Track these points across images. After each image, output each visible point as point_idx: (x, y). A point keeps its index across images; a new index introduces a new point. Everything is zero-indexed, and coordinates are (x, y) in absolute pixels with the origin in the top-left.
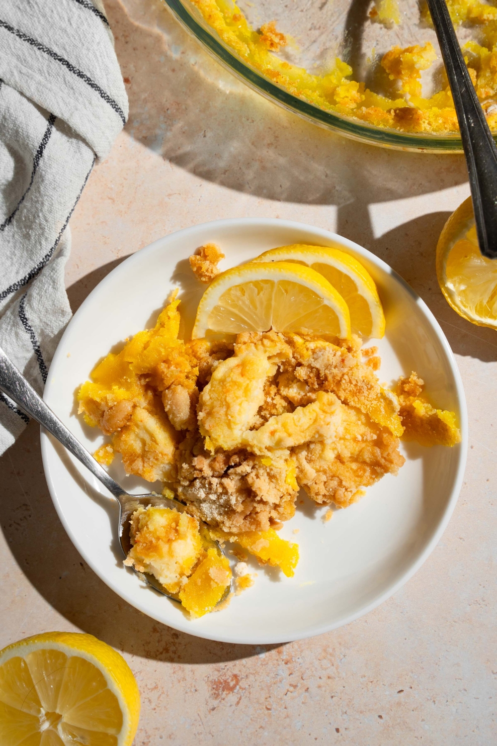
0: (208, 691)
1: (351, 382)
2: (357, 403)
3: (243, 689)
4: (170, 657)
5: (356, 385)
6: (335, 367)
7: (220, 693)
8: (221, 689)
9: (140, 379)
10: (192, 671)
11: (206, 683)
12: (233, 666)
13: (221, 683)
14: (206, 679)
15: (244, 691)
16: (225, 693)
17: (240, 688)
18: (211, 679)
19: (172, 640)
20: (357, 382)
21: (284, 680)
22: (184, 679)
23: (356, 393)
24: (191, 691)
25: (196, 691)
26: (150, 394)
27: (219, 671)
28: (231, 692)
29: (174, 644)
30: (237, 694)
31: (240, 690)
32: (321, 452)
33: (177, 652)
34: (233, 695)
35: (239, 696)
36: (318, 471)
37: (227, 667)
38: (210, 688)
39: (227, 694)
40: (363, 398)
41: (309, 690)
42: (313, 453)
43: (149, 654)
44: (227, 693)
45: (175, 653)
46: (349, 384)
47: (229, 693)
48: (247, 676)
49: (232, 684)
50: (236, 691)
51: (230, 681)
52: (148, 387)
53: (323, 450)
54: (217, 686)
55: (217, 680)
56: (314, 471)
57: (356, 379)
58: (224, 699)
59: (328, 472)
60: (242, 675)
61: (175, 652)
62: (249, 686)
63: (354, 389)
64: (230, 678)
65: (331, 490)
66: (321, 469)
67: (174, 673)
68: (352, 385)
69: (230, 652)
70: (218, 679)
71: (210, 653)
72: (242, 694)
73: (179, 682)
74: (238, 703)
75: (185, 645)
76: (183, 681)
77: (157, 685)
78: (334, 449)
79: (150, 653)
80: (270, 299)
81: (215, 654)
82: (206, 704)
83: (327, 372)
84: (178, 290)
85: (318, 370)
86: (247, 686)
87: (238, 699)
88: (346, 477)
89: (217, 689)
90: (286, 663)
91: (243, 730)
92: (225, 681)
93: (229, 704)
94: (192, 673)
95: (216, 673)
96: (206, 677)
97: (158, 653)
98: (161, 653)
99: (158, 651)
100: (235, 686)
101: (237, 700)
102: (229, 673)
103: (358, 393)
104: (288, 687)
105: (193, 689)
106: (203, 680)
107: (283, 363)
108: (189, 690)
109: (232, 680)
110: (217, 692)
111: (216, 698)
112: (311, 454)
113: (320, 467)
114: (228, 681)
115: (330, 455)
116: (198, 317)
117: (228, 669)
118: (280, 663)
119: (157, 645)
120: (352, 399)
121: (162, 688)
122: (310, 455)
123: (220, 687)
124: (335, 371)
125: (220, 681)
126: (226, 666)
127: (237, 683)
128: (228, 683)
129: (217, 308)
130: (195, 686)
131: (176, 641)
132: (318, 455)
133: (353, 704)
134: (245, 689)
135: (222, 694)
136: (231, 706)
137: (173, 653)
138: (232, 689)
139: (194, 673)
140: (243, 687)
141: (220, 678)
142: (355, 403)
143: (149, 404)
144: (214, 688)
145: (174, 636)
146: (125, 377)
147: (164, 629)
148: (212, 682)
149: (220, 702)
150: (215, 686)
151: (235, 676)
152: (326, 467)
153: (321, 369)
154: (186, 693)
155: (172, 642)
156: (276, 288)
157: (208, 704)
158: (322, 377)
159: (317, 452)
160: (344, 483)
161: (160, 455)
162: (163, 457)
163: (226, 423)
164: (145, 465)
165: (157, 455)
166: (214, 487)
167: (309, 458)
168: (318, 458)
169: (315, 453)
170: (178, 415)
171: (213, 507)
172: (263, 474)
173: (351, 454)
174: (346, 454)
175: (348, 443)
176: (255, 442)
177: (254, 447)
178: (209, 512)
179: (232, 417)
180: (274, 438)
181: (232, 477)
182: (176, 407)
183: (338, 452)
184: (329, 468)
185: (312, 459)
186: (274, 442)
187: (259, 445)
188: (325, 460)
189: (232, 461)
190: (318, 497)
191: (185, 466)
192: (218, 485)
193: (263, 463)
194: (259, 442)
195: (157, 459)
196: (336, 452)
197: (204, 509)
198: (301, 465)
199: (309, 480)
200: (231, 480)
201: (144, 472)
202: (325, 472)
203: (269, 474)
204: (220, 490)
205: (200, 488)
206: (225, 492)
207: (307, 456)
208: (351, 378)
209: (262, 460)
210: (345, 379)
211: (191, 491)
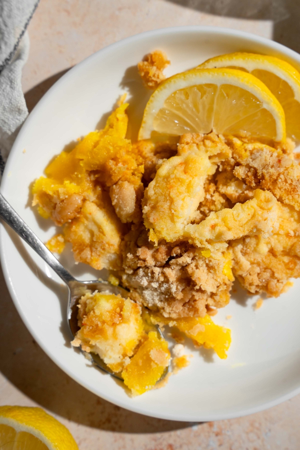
1: (286, 181)
2: (291, 201)
4: (112, 426)
5: (291, 184)
6: (272, 167)
9: (90, 175)
12: (169, 436)
20: (292, 181)
23: (290, 192)
26: (99, 189)
27: (155, 440)
32: (255, 246)
36: (252, 263)
40: (297, 196)
42: (248, 247)
46: (285, 183)
52: (96, 183)
53: (257, 244)
55: (153, 448)
56: (249, 263)
57: (292, 178)
59: (262, 264)
60: (176, 444)
63: (289, 188)
65: (264, 280)
66: (256, 262)
67: (115, 441)
68: (287, 184)
70: (155, 448)
78: (268, 243)
79: (94, 423)
80: (212, 103)
83: (265, 171)
84: (126, 95)
85: (256, 170)
88: (278, 269)
90: (217, 435)
95: (153, 441)
96: (144, 445)
97: (101, 423)
98: (104, 423)
99: (101, 421)
102: (165, 443)
103: (292, 192)
106: (141, 448)
107: (222, 163)
112: (246, 247)
113: (255, 259)
115: (264, 249)
116: (145, 119)
117: (163, 439)
118: (211, 435)
120: (287, 197)
122: (245, 249)
124: (272, 171)
129: (162, 111)
132: (253, 249)
139: (133, 442)
141: (157, 447)
142: (290, 201)
143: (98, 198)
146: (76, 173)
151: (170, 445)
152: (260, 259)
153: (258, 168)
156: (218, 93)
158: (260, 176)
159: (252, 246)
160: (276, 275)
161: (107, 245)
162: (109, 247)
163: (170, 216)
164: (93, 254)
165: (104, 245)
166: (156, 275)
167: (244, 251)
168: (253, 251)
169: (250, 246)
170: (124, 209)
171: (155, 294)
172: (202, 265)
173: (284, 248)
174: (279, 248)
175: (281, 238)
176: (197, 235)
177: (196, 240)
178: (150, 299)
179: (175, 211)
180: (215, 232)
181: (173, 267)
182: (123, 202)
183: (272, 246)
184: (263, 261)
185: (246, 252)
186: (215, 235)
187: (200, 238)
188: (259, 253)
189: (173, 252)
190: (251, 287)
191: (130, 256)
192: (160, 275)
193: (203, 255)
194: (201, 235)
195: (104, 249)
196: (269, 246)
197: (146, 296)
198: (236, 257)
199: (244, 271)
200: (172, 270)
201: (92, 260)
202: (259, 264)
203: (207, 265)
204: (162, 279)
205: (143, 276)
206: (167, 281)
207: (243, 249)
208: (286, 178)
209: (202, 252)
210: (280, 178)
211: (135, 279)
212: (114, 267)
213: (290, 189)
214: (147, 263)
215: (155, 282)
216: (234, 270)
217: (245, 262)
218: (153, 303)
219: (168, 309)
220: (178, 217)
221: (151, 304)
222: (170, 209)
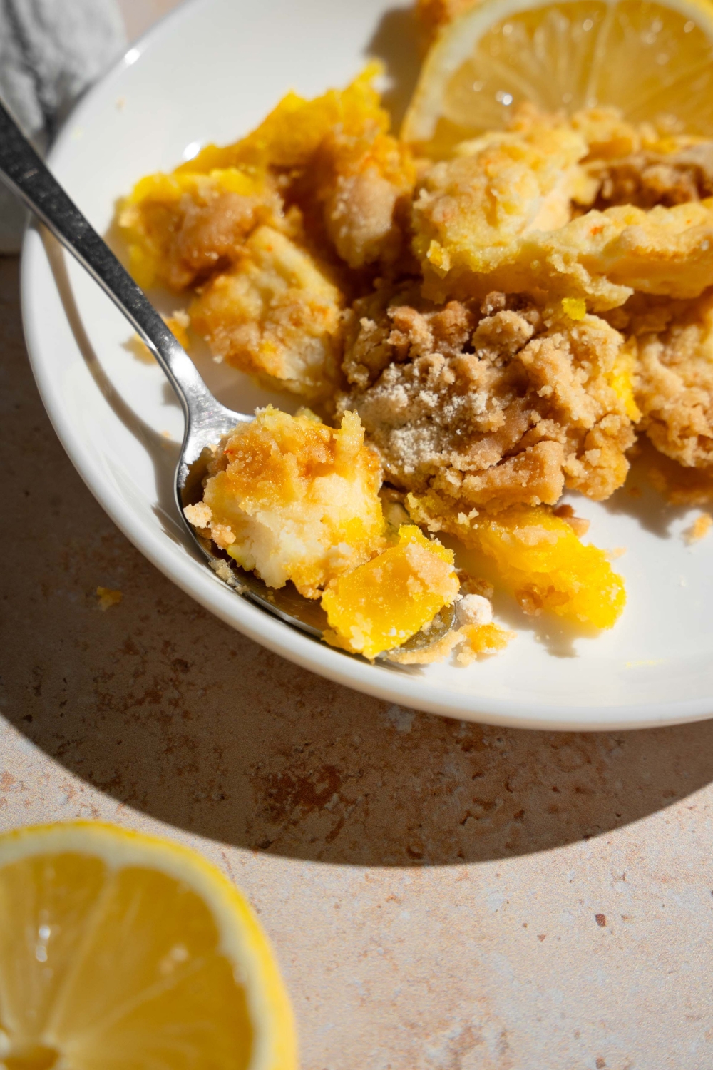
0: (256, 801)
3: (349, 803)
4: (162, 712)
7: (288, 808)
8: (290, 798)
10: (216, 750)
11: (251, 781)
12: (327, 746)
13: (292, 785)
14: (252, 771)
15: (350, 808)
16: (299, 808)
17: (342, 799)
18: (263, 773)
19: (172, 675)
21: (461, 789)
22: (194, 768)
24: (209, 798)
25: (223, 798)
27: (287, 755)
28: (317, 809)
29: (176, 684)
30: (333, 813)
31: (342, 805)
32: (696, 345)
33: (181, 702)
34: (321, 816)
35: (338, 818)
36: (689, 385)
37: (312, 748)
38: (260, 795)
39: (304, 812)
41: (525, 816)
42: (678, 347)
43: (106, 702)
44: (306, 808)
45: (176, 705)
47: (311, 810)
48: (361, 772)
49: (320, 788)
50: (328, 805)
51: (315, 781)
53: (702, 339)
54: (280, 789)
55: (280, 776)
56: (681, 381)
58: (295, 823)
60: (347, 768)
61: (175, 703)
62: (366, 796)
64: (317, 775)
66: (699, 380)
67: (169, 750)
69: (321, 713)
70: (284, 775)
71: (269, 712)
72: (346, 815)
73: (180, 773)
74: (333, 835)
75: (205, 689)
76: (190, 771)
77: (119, 776)
79: (110, 700)
81: (281, 715)
82: (247, 832)
86: (360, 798)
87: (334, 827)
89: (280, 797)
90: (466, 749)
91: (343, 902)
92: (303, 781)
93: (309, 837)
94: (217, 755)
95: (281, 759)
96: (252, 766)
97: (130, 701)
98: (140, 702)
99: (131, 696)
100: (326, 796)
101: (332, 828)
102: (315, 762)
104: (470, 805)
105: (215, 795)
106: (245, 773)
108: (203, 795)
109: (321, 780)
110: (278, 805)
111: (275, 820)
112: (673, 348)
113: (696, 375)
114: (310, 781)
117: (312, 753)
118: (450, 747)
119: (131, 682)
121: (133, 784)
122: (669, 352)
123: (289, 794)
125: (289, 779)
126: (306, 745)
127: (334, 787)
128: (312, 785)
130: (220, 787)
131: (182, 676)
132: (690, 352)
133: (643, 859)
134: (353, 802)
135: (292, 810)
136: (313, 841)
137: (170, 703)
138: (318, 801)
139: (221, 756)
140: (349, 796)
141: (290, 774)
144: (271, 795)
145: (178, 667)
147: (155, 649)
148: (266, 779)
149: (286, 828)
150: (274, 791)
151: (331, 771)
154: (197, 800)
155: (171, 680)
157: (251, 831)
159: (688, 344)
161: (307, 310)
162: (313, 315)
163: (485, 209)
164: (266, 334)
165: (299, 310)
166: (435, 371)
168: (691, 358)
169: (683, 345)
170: (363, 222)
171: (425, 433)
172: (560, 343)
176: (554, 244)
177: (551, 255)
178: (410, 451)
179: (500, 193)
181: (483, 352)
185: (674, 360)
187: (564, 249)
189: (487, 300)
190: (686, 441)
191: (367, 324)
192: (446, 369)
193: (566, 311)
194: (566, 243)
195: (297, 323)
197: (400, 443)
198: (646, 369)
199: (667, 398)
200: (480, 359)
201: (261, 347)
202: (707, 388)
203: (573, 350)
204: (450, 378)
205: (398, 382)
206: (463, 385)
207: (663, 354)
211: (372, 395)
212: (316, 379)
214: (415, 333)
215: (430, 389)
216: (640, 399)
217: (673, 380)
218: (416, 462)
219: (459, 461)
220: (509, 209)
221: (412, 465)
222: (488, 192)
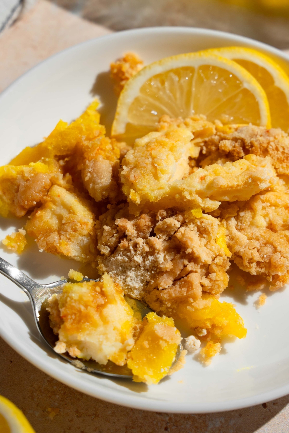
1: (277, 149)
2: (286, 169)
5: (283, 153)
6: (261, 135)
20: (284, 149)
23: (283, 161)
32: (251, 220)
36: (250, 239)
42: (243, 222)
46: (276, 152)
53: (253, 217)
56: (246, 238)
57: (283, 145)
59: (261, 238)
63: (281, 156)
65: (265, 256)
66: (254, 236)
68: (279, 152)
78: (265, 216)
83: (253, 140)
85: (243, 141)
88: (281, 243)
103: (285, 160)
107: (206, 144)
112: (241, 223)
113: (252, 234)
115: (262, 222)
120: (281, 165)
122: (240, 224)
124: (261, 139)
132: (249, 223)
142: (284, 170)
152: (258, 234)
153: (246, 138)
158: (248, 145)
159: (247, 220)
160: (279, 248)
161: (79, 224)
162: (82, 226)
163: (153, 172)
164: (62, 237)
165: (76, 225)
166: (140, 246)
167: (239, 227)
168: (249, 226)
169: (245, 221)
172: (193, 228)
173: (284, 222)
174: (279, 221)
175: (279, 210)
176: (185, 186)
177: (184, 192)
179: (158, 165)
180: (205, 181)
181: (159, 236)
182: (97, 175)
183: (270, 220)
184: (262, 236)
185: (242, 228)
186: (206, 185)
187: (189, 189)
188: (257, 227)
189: (159, 215)
190: (251, 265)
192: (145, 244)
193: (194, 214)
194: (190, 186)
195: (75, 230)
196: (267, 219)
198: (231, 233)
199: (241, 246)
200: (159, 239)
201: (60, 244)
202: (257, 239)
203: (199, 230)
204: (147, 249)
206: (153, 251)
207: (237, 225)
208: (277, 145)
209: (192, 211)
210: (271, 146)
213: (283, 157)
214: (128, 231)
215: (138, 254)
216: (230, 247)
217: (242, 237)
220: (163, 172)
222: (153, 165)
